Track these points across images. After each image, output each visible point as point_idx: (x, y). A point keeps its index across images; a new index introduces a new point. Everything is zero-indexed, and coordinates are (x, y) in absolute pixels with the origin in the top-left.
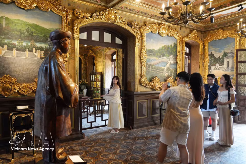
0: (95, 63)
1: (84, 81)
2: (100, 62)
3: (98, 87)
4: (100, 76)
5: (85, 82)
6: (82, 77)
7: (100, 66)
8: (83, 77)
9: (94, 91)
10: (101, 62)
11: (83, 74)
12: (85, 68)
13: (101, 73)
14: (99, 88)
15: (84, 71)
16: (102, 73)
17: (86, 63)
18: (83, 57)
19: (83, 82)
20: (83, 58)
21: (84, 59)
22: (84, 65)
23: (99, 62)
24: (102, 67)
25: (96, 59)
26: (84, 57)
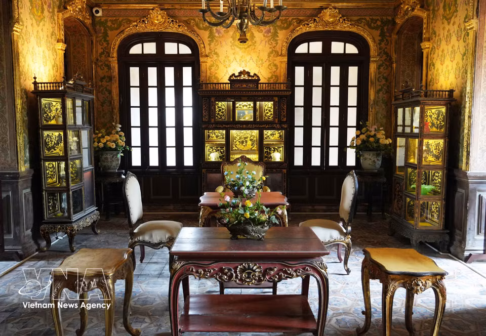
0: (425, 52)
1: (373, 133)
2: (448, 38)
3: (430, 167)
4: (444, 110)
5: (377, 141)
6: (371, 118)
7: (447, 62)
8: (376, 119)
9: (411, 181)
10: (454, 38)
11: (376, 102)
12: (384, 82)
13: (451, 92)
14: (435, 167)
15: (377, 92)
16: (456, 94)
17: (391, 59)
18: (377, 33)
19: (368, 137)
20: (378, 38)
21: (381, 41)
22: (379, 67)
23: (443, 43)
24: (455, 62)
25: (428, 31)
26: (382, 35)
